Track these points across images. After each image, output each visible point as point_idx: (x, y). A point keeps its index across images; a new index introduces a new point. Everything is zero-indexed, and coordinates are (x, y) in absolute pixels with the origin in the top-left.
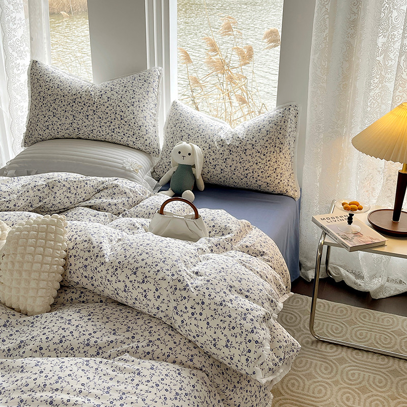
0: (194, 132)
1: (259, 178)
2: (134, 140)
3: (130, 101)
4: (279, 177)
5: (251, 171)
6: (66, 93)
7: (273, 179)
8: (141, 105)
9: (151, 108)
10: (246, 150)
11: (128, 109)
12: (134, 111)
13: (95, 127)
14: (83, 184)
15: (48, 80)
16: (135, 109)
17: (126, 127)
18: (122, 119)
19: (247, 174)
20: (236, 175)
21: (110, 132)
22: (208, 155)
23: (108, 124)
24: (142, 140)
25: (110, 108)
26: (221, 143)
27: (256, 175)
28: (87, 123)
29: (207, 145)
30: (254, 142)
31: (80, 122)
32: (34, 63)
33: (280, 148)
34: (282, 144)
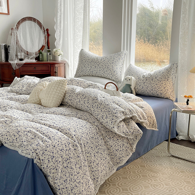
0: (134, 73)
1: (158, 91)
2: (112, 76)
3: (112, 62)
4: (166, 91)
5: (154, 88)
6: (90, 59)
7: (163, 91)
8: (116, 63)
9: (120, 65)
10: (153, 79)
11: (111, 64)
12: (113, 66)
13: (98, 71)
14: (84, 82)
15: (85, 55)
16: (113, 65)
17: (109, 71)
18: (108, 68)
19: (152, 89)
20: (148, 89)
21: (103, 73)
22: (138, 81)
23: (103, 70)
24: (115, 77)
25: (104, 64)
26: (143, 76)
27: (156, 90)
28: (95, 69)
29: (138, 78)
30: (156, 76)
31: (93, 69)
32: (82, 50)
33: (168, 79)
34: (168, 77)
